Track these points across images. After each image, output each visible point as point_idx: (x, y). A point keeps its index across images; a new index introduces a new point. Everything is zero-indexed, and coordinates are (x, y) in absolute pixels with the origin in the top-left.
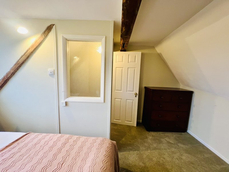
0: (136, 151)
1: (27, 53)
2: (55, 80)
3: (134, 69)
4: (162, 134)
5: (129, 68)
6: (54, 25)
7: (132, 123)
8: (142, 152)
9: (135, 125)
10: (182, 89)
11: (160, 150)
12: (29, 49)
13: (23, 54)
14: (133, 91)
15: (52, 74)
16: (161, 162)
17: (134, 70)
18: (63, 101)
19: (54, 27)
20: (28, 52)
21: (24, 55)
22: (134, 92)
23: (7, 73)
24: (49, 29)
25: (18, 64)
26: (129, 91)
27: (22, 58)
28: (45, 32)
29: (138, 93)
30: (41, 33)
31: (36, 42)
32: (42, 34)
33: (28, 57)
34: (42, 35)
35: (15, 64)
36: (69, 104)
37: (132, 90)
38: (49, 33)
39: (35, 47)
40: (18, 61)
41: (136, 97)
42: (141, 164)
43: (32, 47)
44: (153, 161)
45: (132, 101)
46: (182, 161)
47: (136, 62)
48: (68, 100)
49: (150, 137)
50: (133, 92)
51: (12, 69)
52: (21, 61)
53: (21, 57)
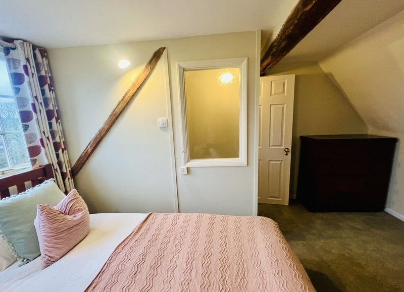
0: (299, 241)
1: (126, 98)
2: (169, 135)
3: (282, 106)
4: (338, 216)
5: (272, 106)
6: (165, 48)
7: (280, 199)
8: (310, 243)
9: (287, 204)
10: (371, 136)
11: (341, 239)
12: (130, 90)
13: (120, 99)
14: (281, 145)
15: (164, 127)
16: (347, 255)
17: (283, 108)
18: (182, 167)
19: (165, 52)
20: (128, 95)
21: (122, 100)
22: (283, 147)
23: (99, 131)
24: (157, 55)
25: (115, 114)
26: (273, 146)
27: (120, 105)
28: (151, 61)
29: (290, 148)
30: (146, 63)
31: (138, 78)
32: (147, 65)
33: (128, 104)
34: (146, 67)
35: (111, 116)
36: (192, 170)
37: (279, 144)
38: (156, 62)
39: (138, 87)
40: (114, 111)
41: (287, 154)
42: (314, 257)
43: (133, 88)
44: (333, 254)
45: (279, 162)
46: (383, 253)
47: (286, 94)
48: (190, 164)
49: (319, 221)
50: (281, 147)
51: (106, 124)
52: (118, 111)
53: (118, 105)
